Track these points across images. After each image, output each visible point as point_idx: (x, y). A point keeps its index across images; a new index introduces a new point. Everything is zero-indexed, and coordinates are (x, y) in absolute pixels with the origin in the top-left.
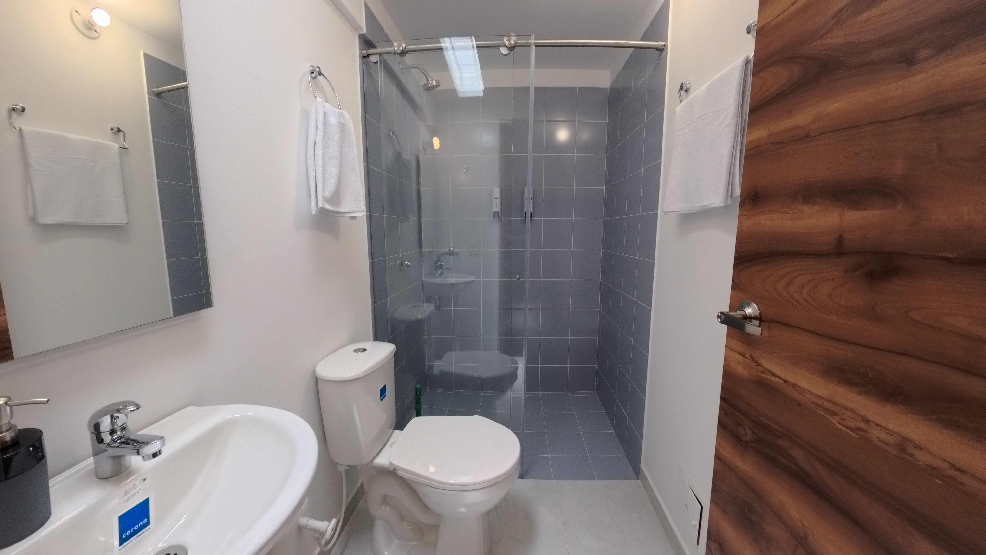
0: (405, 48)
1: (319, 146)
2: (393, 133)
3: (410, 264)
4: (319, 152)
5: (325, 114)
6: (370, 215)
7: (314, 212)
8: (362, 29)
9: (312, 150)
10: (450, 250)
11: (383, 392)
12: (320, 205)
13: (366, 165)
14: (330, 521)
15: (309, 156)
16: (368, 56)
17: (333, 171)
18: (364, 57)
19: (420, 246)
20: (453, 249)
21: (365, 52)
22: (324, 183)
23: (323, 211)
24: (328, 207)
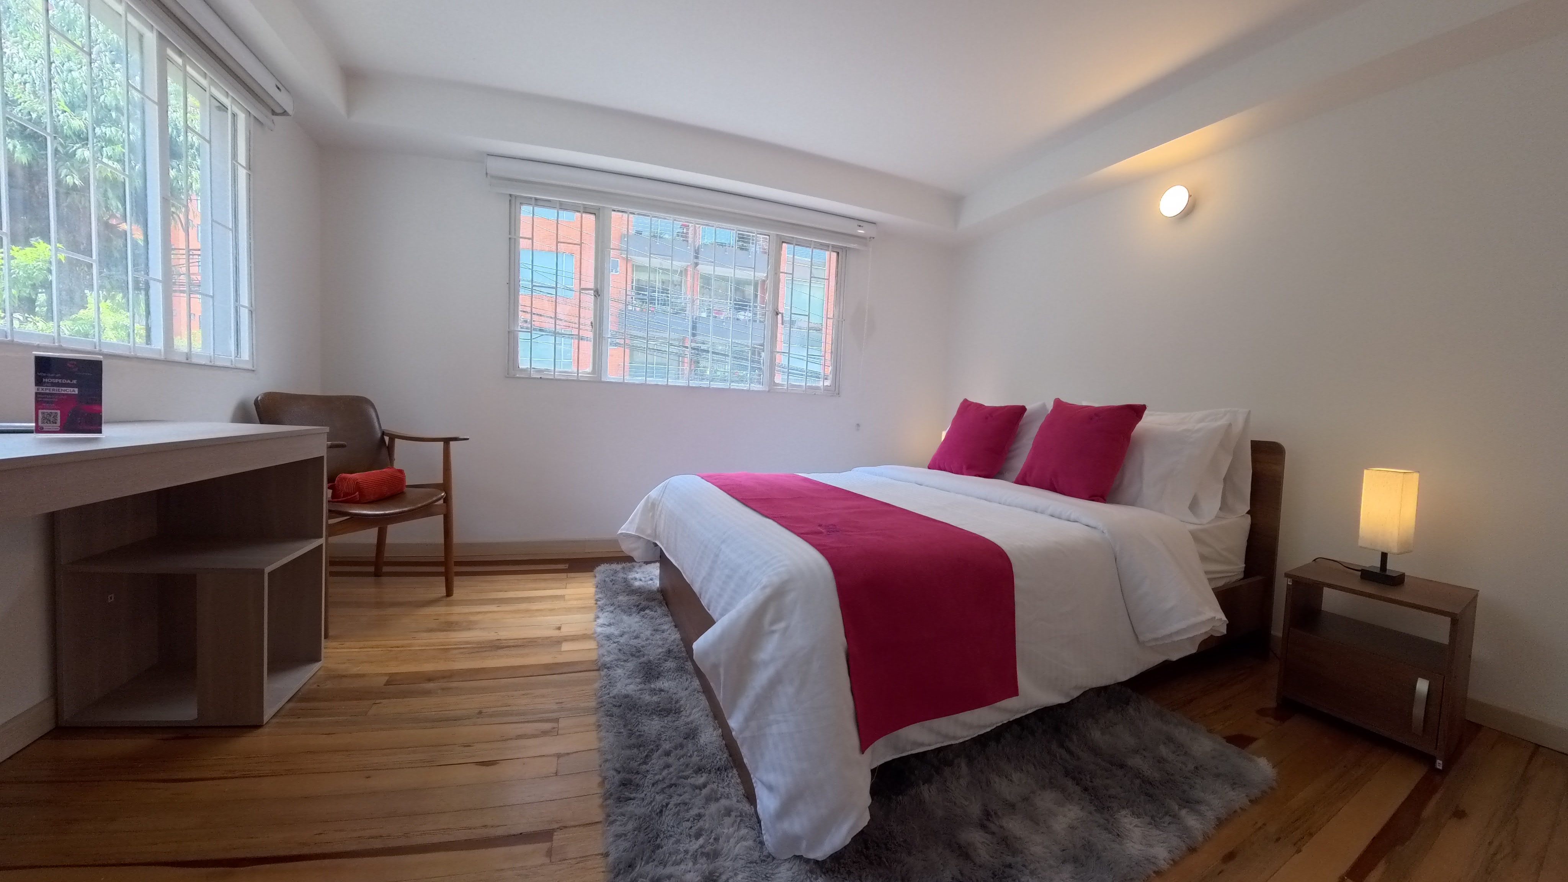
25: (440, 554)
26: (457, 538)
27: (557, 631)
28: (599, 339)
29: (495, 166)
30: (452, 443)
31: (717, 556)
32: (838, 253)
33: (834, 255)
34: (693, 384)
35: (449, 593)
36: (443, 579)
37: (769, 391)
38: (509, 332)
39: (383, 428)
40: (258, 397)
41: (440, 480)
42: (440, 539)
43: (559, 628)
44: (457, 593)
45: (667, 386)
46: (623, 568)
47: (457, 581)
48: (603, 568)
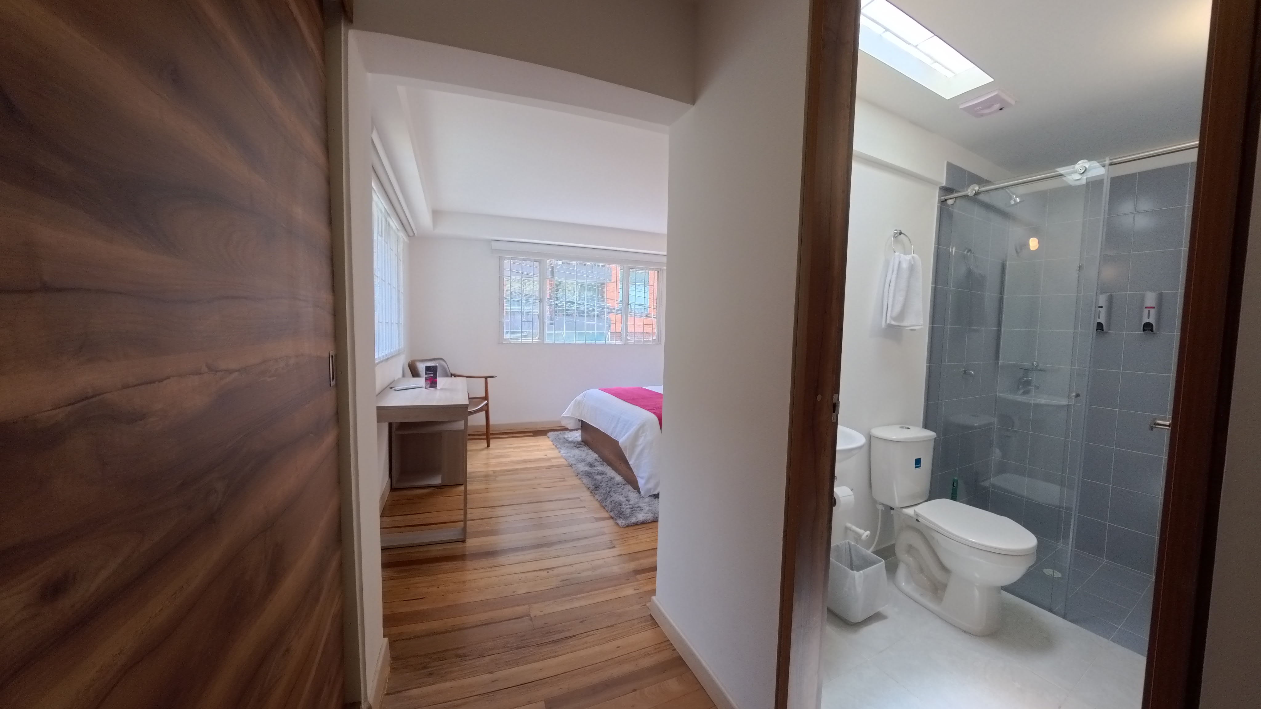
0: (978, 190)
1: (893, 284)
2: (969, 251)
3: (973, 373)
4: (892, 288)
5: (900, 262)
6: (932, 326)
7: (883, 326)
8: (943, 184)
9: (888, 286)
10: (1033, 364)
11: (918, 462)
12: (888, 322)
13: (934, 286)
14: (866, 531)
15: (885, 290)
16: (946, 200)
17: (900, 298)
18: (942, 201)
19: (997, 358)
20: (1038, 365)
21: (943, 198)
22: (893, 306)
23: (890, 326)
24: (893, 323)
25: (484, 430)
26: (491, 422)
27: (546, 457)
28: (542, 323)
29: (495, 245)
30: (488, 379)
31: (619, 419)
32: (658, 272)
33: (656, 272)
34: (588, 342)
35: (488, 446)
36: (486, 441)
37: (625, 344)
38: (499, 322)
39: (451, 372)
40: (409, 362)
41: (484, 395)
42: (484, 423)
43: (546, 455)
44: (492, 445)
45: (575, 344)
46: (561, 433)
47: (492, 442)
48: (550, 434)
